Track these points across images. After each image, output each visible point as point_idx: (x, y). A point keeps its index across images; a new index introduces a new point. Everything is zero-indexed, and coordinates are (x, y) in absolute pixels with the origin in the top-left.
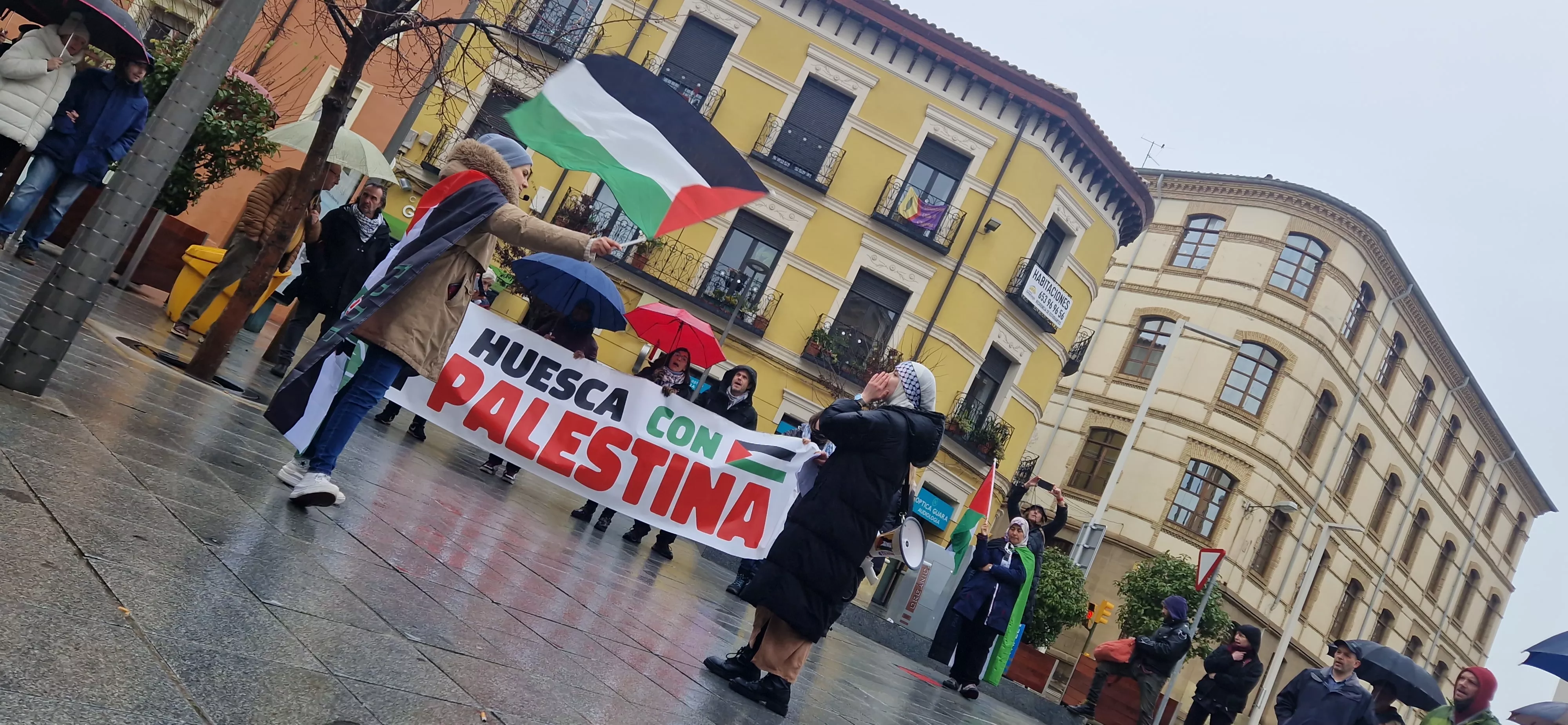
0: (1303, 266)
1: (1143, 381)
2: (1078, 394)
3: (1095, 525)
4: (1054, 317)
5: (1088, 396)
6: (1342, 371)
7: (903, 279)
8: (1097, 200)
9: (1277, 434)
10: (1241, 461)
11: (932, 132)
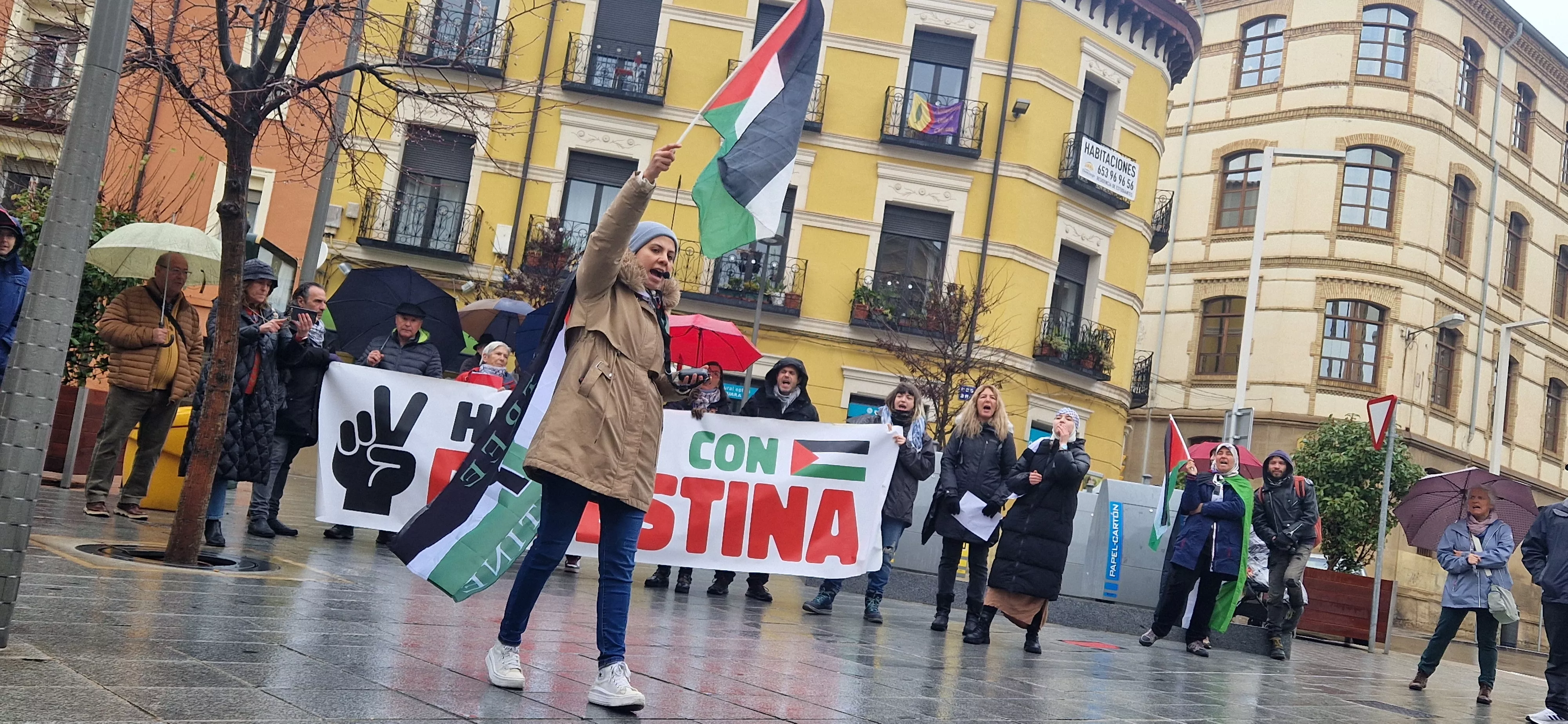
0: (1389, 41)
1: (1246, 229)
2: (1176, 267)
3: (1239, 410)
4: (1123, 191)
5: (1189, 266)
6: (1470, 148)
7: (938, 200)
8: (1131, 41)
9: (1417, 242)
10: (1385, 285)
11: (920, 23)
